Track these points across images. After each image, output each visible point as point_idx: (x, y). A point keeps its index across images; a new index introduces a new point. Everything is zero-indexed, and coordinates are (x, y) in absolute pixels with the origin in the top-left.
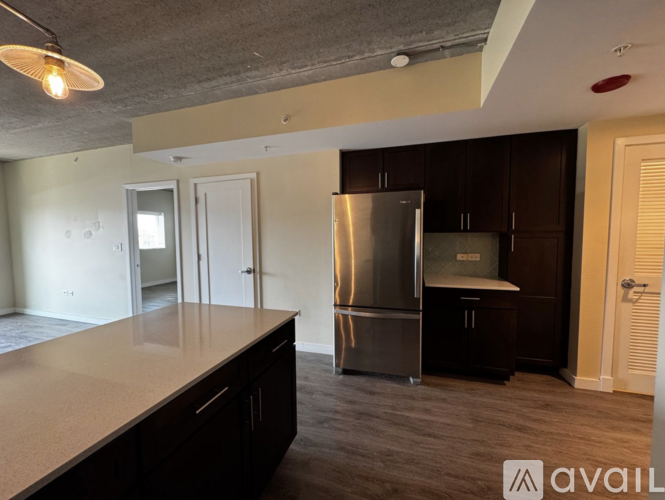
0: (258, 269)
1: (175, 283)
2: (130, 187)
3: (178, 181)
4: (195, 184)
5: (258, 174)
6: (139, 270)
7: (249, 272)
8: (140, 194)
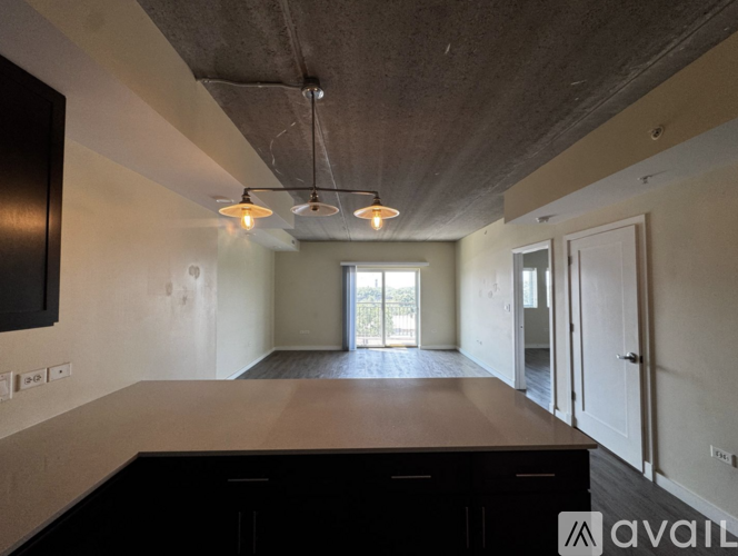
0: (648, 358)
1: (548, 350)
2: (516, 251)
3: (552, 240)
4: (569, 242)
5: (648, 216)
6: (523, 330)
7: (633, 359)
8: (525, 255)
